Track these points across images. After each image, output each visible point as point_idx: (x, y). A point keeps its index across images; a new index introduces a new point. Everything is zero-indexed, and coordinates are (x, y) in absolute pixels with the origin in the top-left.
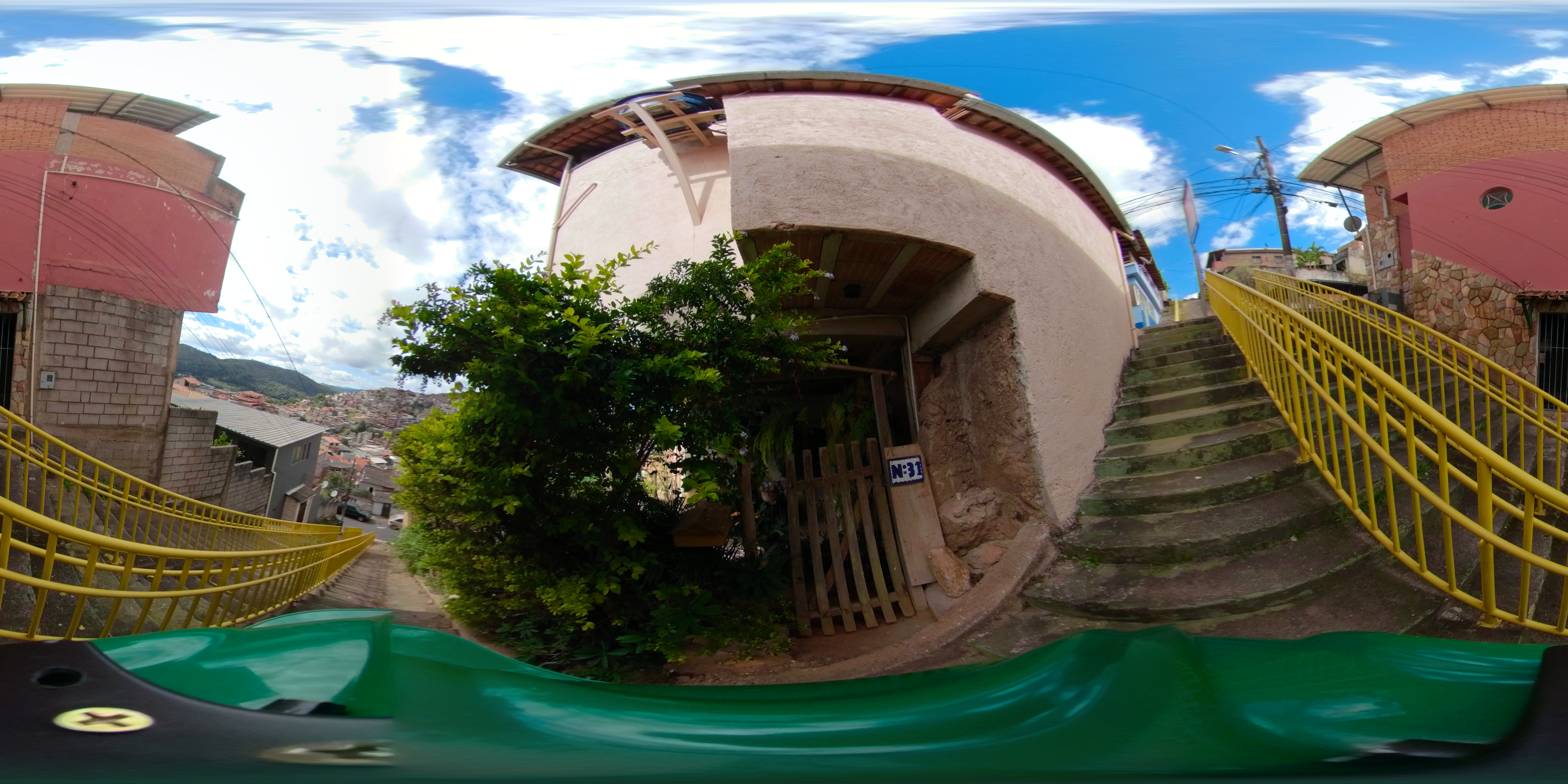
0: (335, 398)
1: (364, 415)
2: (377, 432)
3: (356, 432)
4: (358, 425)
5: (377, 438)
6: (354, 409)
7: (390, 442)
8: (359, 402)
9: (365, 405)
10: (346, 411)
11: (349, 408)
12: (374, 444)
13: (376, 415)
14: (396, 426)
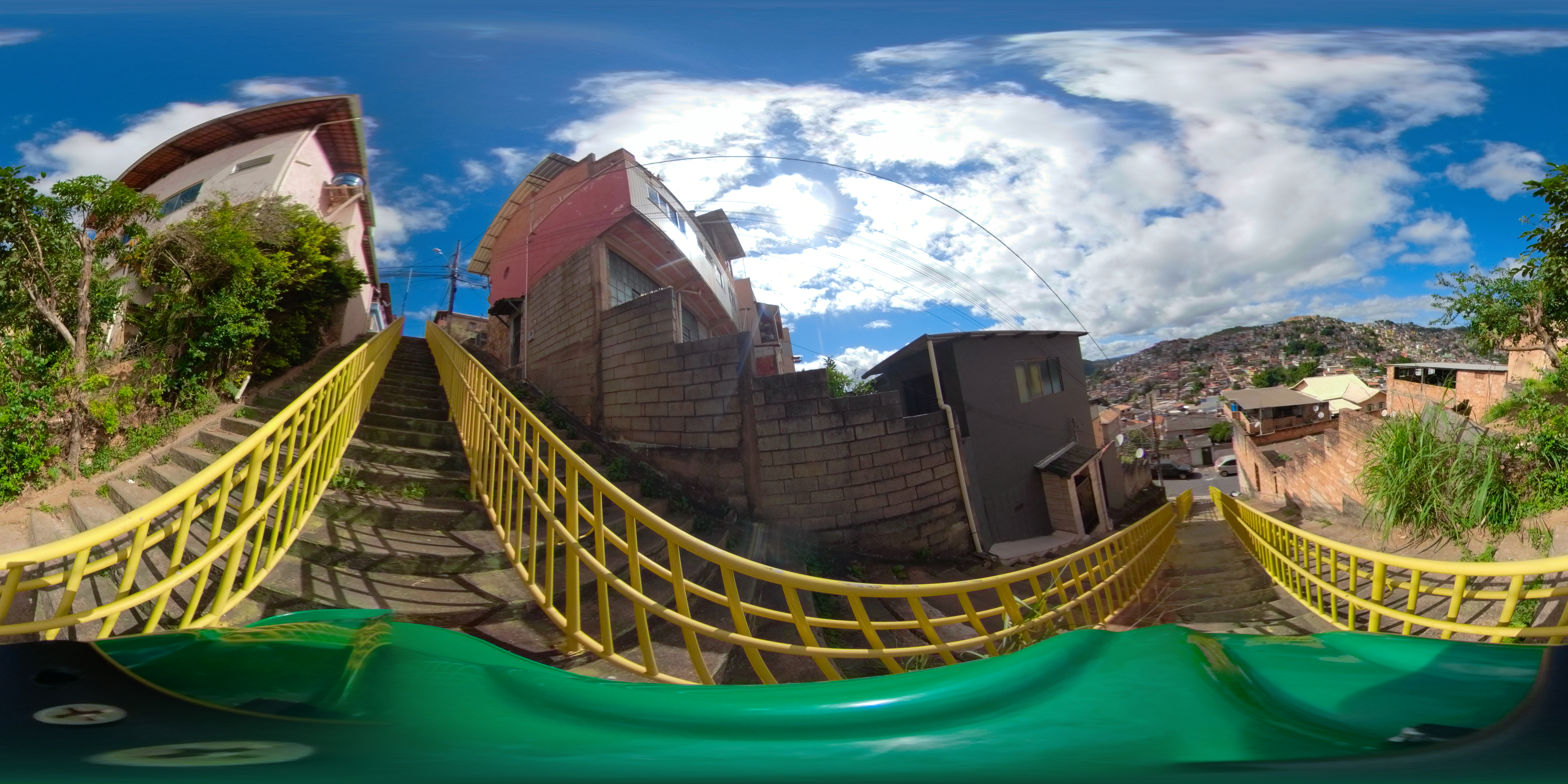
0: (1113, 369)
1: (1148, 375)
2: (1164, 387)
3: (1144, 394)
4: (1144, 387)
5: (1164, 392)
6: (1135, 373)
7: (1179, 394)
8: (1137, 364)
9: (1145, 366)
10: (1128, 377)
11: (1130, 374)
12: (1164, 400)
13: (1157, 372)
14: (1180, 377)
